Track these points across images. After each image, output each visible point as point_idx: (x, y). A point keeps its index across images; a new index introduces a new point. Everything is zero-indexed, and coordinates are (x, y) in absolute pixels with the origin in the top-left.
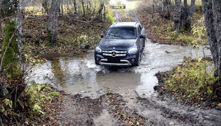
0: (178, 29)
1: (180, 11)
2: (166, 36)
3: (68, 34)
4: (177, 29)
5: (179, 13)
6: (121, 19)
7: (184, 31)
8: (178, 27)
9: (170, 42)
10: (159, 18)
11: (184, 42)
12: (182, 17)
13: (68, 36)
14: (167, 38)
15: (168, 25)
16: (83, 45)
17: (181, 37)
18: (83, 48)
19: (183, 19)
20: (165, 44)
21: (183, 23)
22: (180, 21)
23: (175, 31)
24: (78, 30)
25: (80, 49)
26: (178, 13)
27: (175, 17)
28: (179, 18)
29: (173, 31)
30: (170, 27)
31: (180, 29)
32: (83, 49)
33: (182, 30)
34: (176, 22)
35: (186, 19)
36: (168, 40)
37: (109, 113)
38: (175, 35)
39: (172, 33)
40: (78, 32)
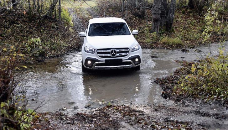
0: (159, 30)
1: (160, 7)
2: (145, 39)
3: (8, 38)
4: (157, 29)
5: (159, 9)
6: (80, 18)
7: (165, 32)
8: (158, 27)
9: (152, 46)
10: (132, 17)
11: (168, 45)
12: (162, 15)
13: (8, 40)
14: (146, 41)
15: (145, 25)
16: (36, 52)
17: (164, 39)
18: (37, 55)
19: (164, 17)
20: (146, 48)
21: (164, 23)
22: (160, 19)
23: (154, 33)
24: (22, 32)
25: (32, 57)
26: (157, 9)
27: (155, 14)
28: (159, 16)
29: (152, 32)
30: (148, 28)
31: (160, 30)
32: (37, 57)
33: (162, 31)
34: (156, 21)
35: (166, 17)
36: (149, 44)
37: (130, 124)
38: (155, 37)
39: (151, 35)
40: (22, 34)
